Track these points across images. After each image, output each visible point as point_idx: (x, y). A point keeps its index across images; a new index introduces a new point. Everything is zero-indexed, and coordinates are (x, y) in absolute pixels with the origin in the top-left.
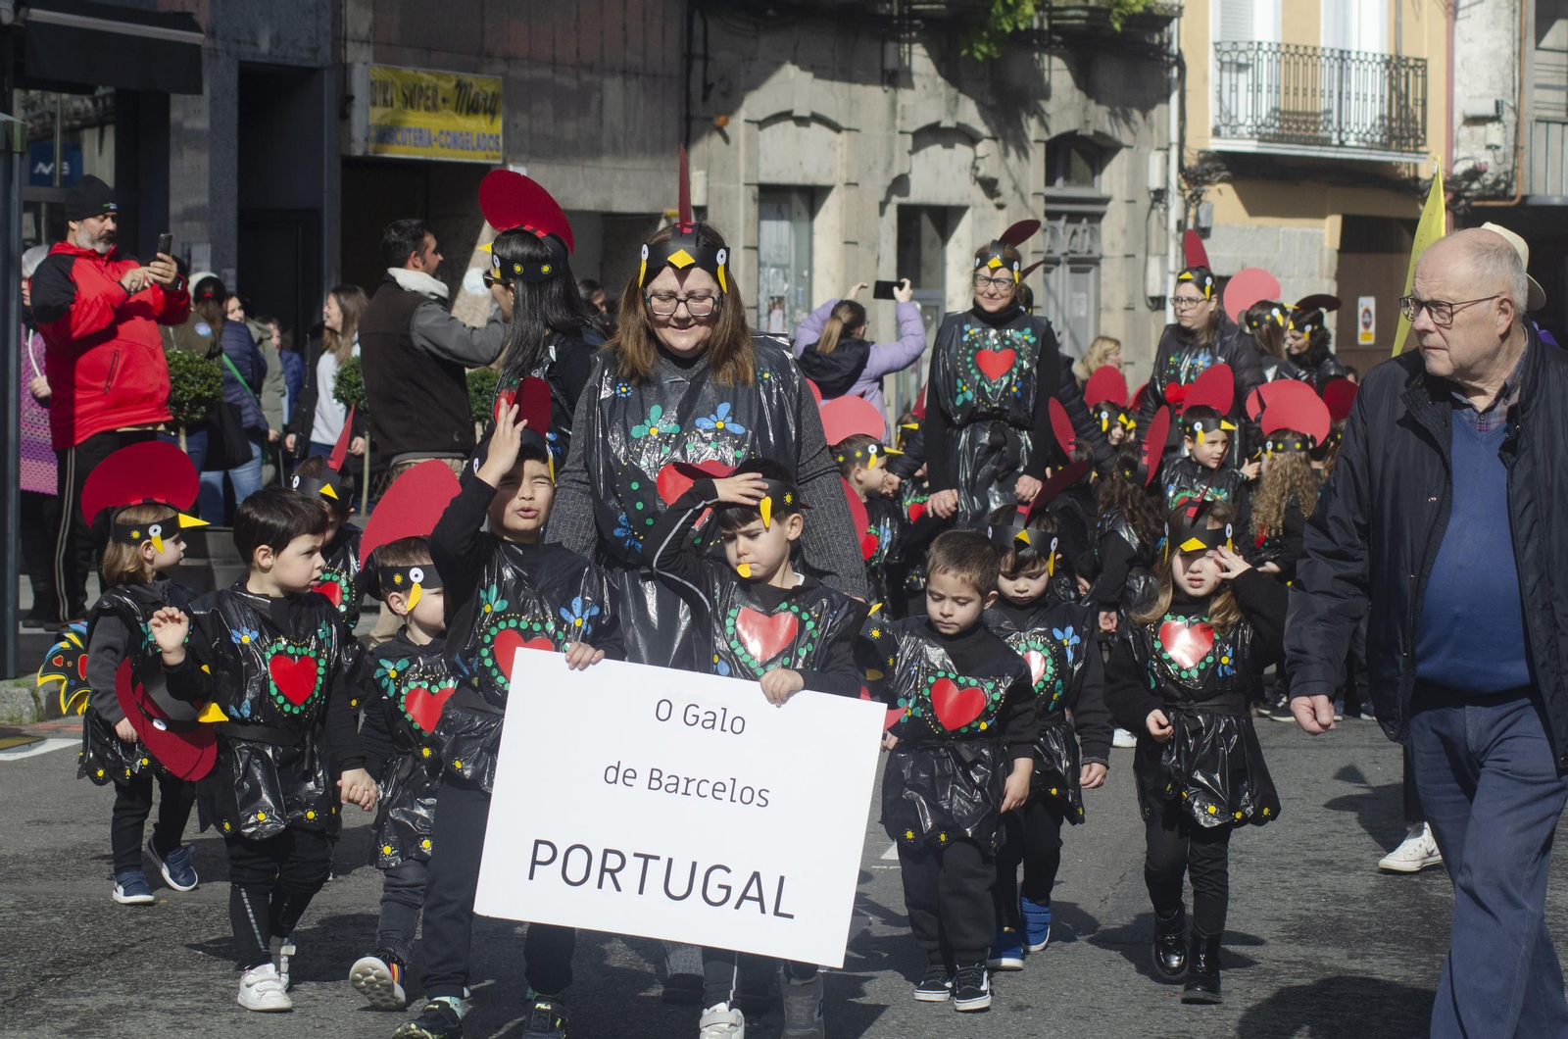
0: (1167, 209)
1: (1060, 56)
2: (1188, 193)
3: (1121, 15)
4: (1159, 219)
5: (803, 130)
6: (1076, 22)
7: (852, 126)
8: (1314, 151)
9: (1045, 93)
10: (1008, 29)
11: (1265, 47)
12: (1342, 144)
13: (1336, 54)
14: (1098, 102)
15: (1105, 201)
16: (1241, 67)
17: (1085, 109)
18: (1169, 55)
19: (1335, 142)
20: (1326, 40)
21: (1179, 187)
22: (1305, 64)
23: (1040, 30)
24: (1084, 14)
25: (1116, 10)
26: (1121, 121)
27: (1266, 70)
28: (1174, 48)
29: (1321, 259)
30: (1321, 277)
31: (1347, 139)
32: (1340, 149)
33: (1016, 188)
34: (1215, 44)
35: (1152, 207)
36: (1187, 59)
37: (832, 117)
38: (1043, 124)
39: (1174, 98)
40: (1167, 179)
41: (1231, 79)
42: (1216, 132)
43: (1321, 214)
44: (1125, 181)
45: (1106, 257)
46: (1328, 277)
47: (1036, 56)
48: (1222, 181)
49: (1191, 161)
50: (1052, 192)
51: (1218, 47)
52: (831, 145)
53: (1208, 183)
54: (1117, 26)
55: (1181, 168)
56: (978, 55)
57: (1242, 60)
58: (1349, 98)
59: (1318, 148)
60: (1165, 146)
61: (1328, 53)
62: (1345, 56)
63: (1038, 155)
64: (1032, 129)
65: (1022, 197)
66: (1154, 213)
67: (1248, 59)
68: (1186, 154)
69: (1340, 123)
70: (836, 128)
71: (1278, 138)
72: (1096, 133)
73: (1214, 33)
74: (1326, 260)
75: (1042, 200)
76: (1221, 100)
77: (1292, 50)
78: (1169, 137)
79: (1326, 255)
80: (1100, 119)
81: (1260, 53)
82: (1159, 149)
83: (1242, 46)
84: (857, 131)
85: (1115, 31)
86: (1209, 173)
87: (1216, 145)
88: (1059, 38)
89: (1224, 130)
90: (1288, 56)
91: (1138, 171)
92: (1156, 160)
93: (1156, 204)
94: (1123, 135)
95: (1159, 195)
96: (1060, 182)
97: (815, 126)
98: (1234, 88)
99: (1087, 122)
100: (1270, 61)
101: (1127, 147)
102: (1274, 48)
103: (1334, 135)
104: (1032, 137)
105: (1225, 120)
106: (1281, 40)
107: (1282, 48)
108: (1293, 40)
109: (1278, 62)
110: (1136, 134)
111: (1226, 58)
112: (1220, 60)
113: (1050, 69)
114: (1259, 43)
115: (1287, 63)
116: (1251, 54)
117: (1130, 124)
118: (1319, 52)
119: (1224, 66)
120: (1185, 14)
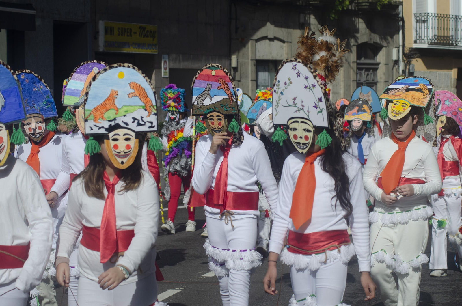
0: (399, 67)
1: (362, 18)
2: (406, 61)
3: (380, 5)
4: (396, 70)
5: (272, 43)
6: (366, 7)
7: (289, 41)
8: (447, 48)
9: (357, 31)
10: (340, 9)
11: (430, 15)
12: (456, 45)
13: (454, 17)
14: (375, 33)
15: (378, 64)
16: (424, 22)
17: (370, 35)
18: (399, 18)
19: (455, 45)
20: (451, 13)
21: (403, 59)
22: (444, 20)
23: (355, 10)
24: (368, 4)
25: (378, 3)
26: (384, 40)
27: (431, 22)
28: (401, 15)
29: (451, 82)
30: (451, 87)
31: (458, 44)
32: (456, 47)
33: (346, 60)
34: (415, 14)
35: (394, 66)
36: (405, 19)
37: (282, 38)
38: (356, 41)
39: (401, 32)
40: (398, 57)
41: (419, 25)
42: (415, 42)
43: (451, 68)
44: (384, 58)
45: (379, 82)
46: (453, 87)
47: (353, 19)
48: (417, 57)
49: (407, 51)
50: (358, 61)
51: (415, 15)
52: (282, 47)
53: (413, 58)
55: (403, 53)
56: (331, 18)
57: (423, 19)
58: (458, 31)
59: (448, 46)
60: (398, 46)
61: (451, 16)
62: (457, 17)
63: (354, 49)
64: (352, 42)
65: (349, 63)
66: (395, 68)
67: (425, 19)
68: (405, 49)
69: (456, 38)
70: (283, 42)
71: (435, 44)
72: (374, 42)
73: (414, 11)
74: (453, 82)
75: (355, 64)
76: (417, 31)
77: (439, 15)
78: (399, 44)
79: (453, 80)
80: (376, 39)
81: (429, 17)
82: (396, 47)
83: (423, 15)
84: (291, 42)
85: (378, 9)
86: (413, 55)
87: (415, 46)
88: (360, 12)
89: (418, 41)
90: (441, 18)
91: (389, 55)
92: (395, 51)
93: (395, 65)
94: (385, 44)
95: (396, 62)
96: (363, 59)
97: (276, 41)
98: (420, 28)
99: (371, 39)
100: (432, 19)
101: (385, 47)
102: (433, 15)
103: (454, 42)
104: (352, 44)
105: (418, 38)
106: (436, 13)
107: (436, 15)
108: (440, 13)
109: (435, 19)
110: (388, 43)
111: (418, 19)
112: (416, 19)
113: (359, 23)
114: (428, 13)
115: (438, 20)
116: (426, 17)
117: (386, 39)
118: (448, 16)
119: (417, 21)
120: (404, 4)
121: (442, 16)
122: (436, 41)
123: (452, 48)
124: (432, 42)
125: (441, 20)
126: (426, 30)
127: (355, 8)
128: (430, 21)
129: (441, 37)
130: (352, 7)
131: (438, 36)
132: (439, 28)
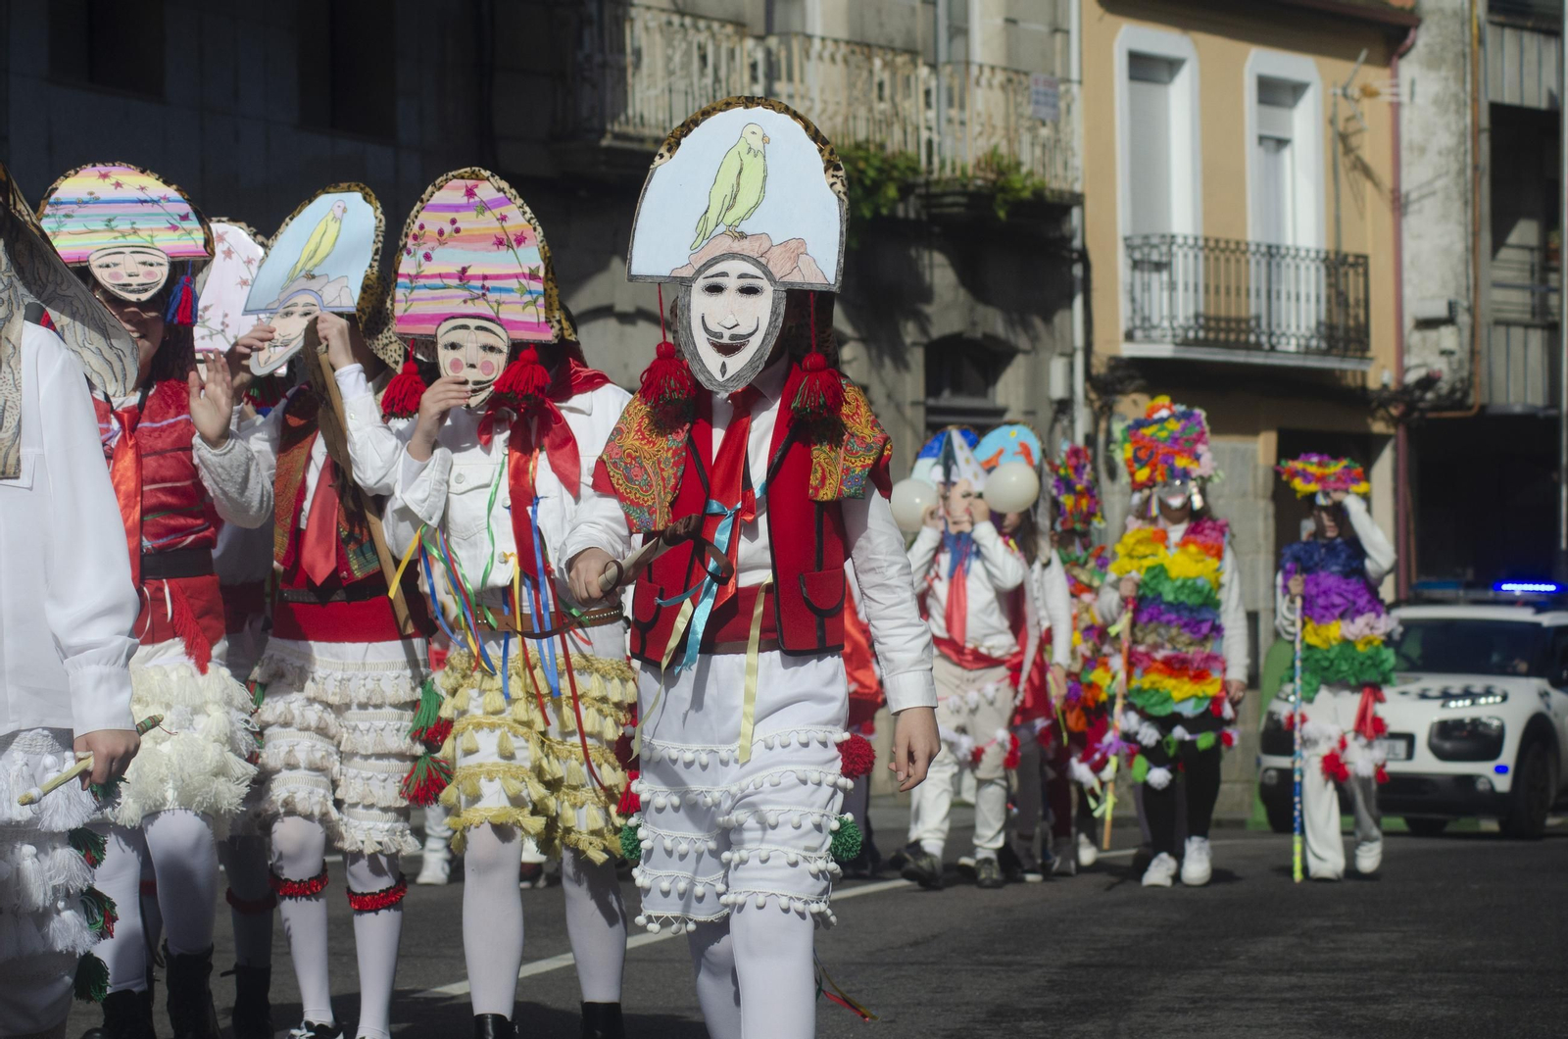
0: (1072, 422)
1: (942, 250)
2: (1097, 404)
3: (1006, 202)
4: (1064, 431)
5: (629, 329)
6: (955, 210)
8: (1239, 357)
9: (927, 294)
10: (868, 213)
11: (1180, 240)
12: (1273, 349)
13: (1263, 249)
14: (987, 302)
15: (1000, 411)
16: (1159, 267)
17: (972, 310)
18: (1072, 251)
19: (1267, 346)
20: (1253, 234)
21: (1086, 397)
22: (1228, 260)
23: (918, 221)
24: (962, 200)
25: (1000, 196)
26: (1019, 329)
27: (1185, 266)
28: (1077, 243)
29: (1255, 477)
30: (1256, 496)
31: (1279, 343)
32: (1272, 354)
33: (889, 396)
34: (1126, 239)
35: (1055, 420)
36: (1094, 257)
38: (924, 331)
39: (1078, 303)
40: (1071, 388)
41: (1142, 278)
42: (1129, 336)
43: (1254, 431)
44: (1022, 390)
46: (1264, 497)
47: (913, 252)
48: (1137, 390)
49: (1099, 368)
50: (932, 402)
51: (1129, 242)
53: (1123, 392)
54: (1002, 214)
55: (1088, 376)
57: (1155, 257)
58: (1278, 297)
59: (1244, 352)
60: (1068, 350)
61: (1253, 248)
62: (1274, 251)
63: (917, 358)
64: (910, 333)
65: (899, 407)
66: (1058, 428)
67: (1161, 255)
68: (1094, 361)
69: (1269, 325)
71: (1197, 343)
72: (986, 336)
73: (1123, 226)
74: (1261, 479)
75: (921, 412)
76: (1133, 300)
77: (1212, 244)
78: (1072, 341)
79: (1261, 473)
80: (994, 322)
81: (1175, 248)
82: (1062, 354)
83: (1155, 241)
85: (998, 219)
86: (1121, 381)
87: (1128, 350)
88: (937, 229)
89: (1139, 334)
90: (1217, 252)
91: (1037, 380)
92: (1057, 368)
93: (1061, 417)
94: (1023, 342)
95: (1064, 406)
96: (946, 394)
97: (643, 324)
98: (1147, 287)
99: (974, 324)
100: (1186, 256)
101: (1026, 352)
102: (1191, 241)
103: (1264, 339)
104: (908, 340)
105: (1138, 322)
106: (1200, 233)
107: (1201, 243)
108: (1214, 234)
109: (1196, 257)
110: (1035, 339)
111: (1137, 255)
112: (1131, 256)
113: (931, 266)
114: (1173, 237)
115: (1207, 258)
116: (1164, 249)
117: (1027, 327)
118: (1243, 247)
119: (1136, 265)
120: (1089, 203)
121: (1222, 245)
122: (1201, 334)
123: (1257, 359)
124: (1186, 337)
125: (1217, 259)
126: (1165, 294)
127: (918, 213)
128: (1179, 263)
129: (1218, 319)
130: (906, 211)
131: (1208, 319)
132: (1211, 289)
